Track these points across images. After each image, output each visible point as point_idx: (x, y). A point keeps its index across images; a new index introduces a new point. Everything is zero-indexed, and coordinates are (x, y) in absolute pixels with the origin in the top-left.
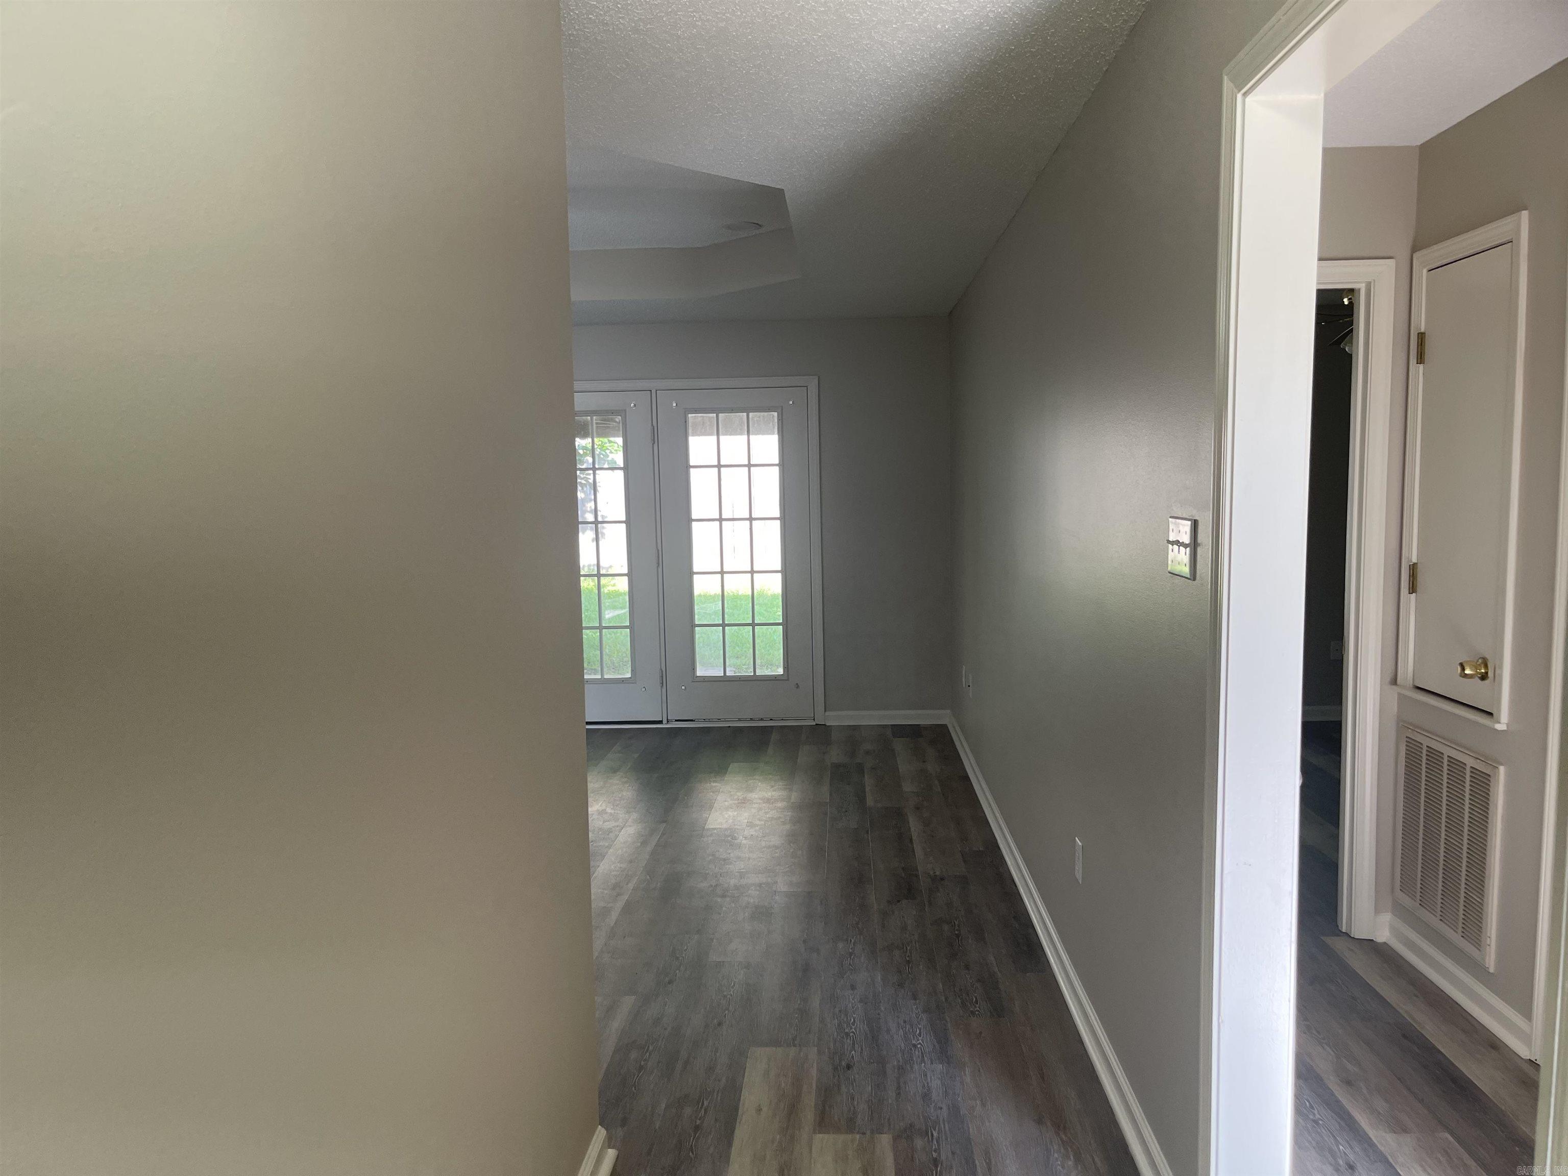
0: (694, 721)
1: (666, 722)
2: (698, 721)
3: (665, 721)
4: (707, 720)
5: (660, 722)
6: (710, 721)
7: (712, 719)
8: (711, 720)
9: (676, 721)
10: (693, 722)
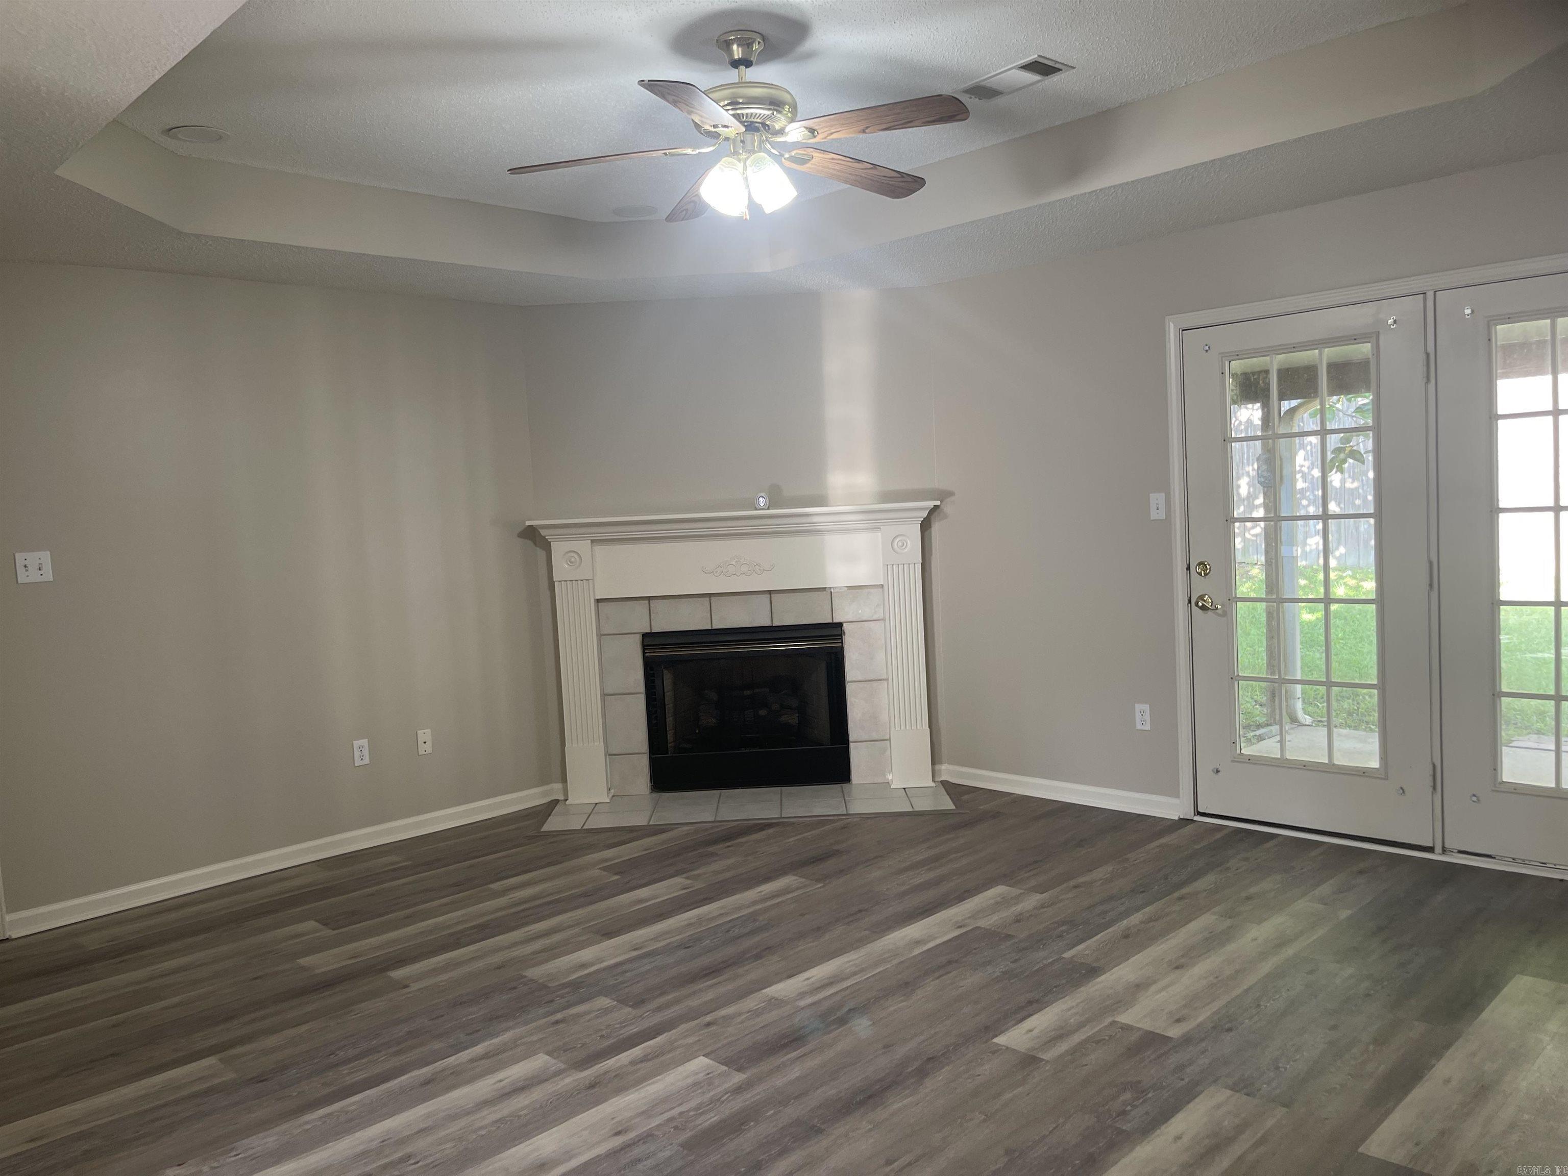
0: (1494, 858)
1: (1440, 851)
2: (1502, 858)
3: (1438, 849)
4: (1520, 861)
5: (1430, 850)
6: (1524, 862)
7: (1530, 861)
8: (1527, 862)
9: (1460, 852)
10: (1492, 860)
